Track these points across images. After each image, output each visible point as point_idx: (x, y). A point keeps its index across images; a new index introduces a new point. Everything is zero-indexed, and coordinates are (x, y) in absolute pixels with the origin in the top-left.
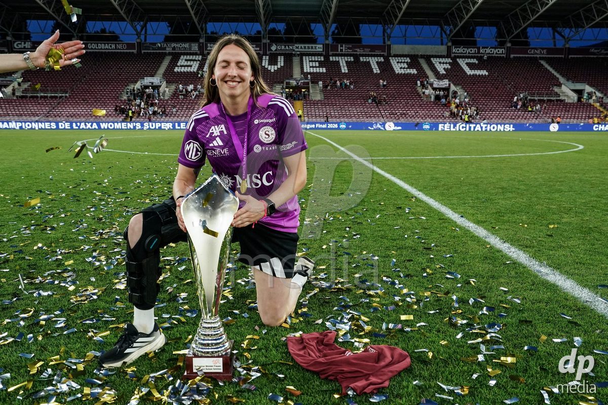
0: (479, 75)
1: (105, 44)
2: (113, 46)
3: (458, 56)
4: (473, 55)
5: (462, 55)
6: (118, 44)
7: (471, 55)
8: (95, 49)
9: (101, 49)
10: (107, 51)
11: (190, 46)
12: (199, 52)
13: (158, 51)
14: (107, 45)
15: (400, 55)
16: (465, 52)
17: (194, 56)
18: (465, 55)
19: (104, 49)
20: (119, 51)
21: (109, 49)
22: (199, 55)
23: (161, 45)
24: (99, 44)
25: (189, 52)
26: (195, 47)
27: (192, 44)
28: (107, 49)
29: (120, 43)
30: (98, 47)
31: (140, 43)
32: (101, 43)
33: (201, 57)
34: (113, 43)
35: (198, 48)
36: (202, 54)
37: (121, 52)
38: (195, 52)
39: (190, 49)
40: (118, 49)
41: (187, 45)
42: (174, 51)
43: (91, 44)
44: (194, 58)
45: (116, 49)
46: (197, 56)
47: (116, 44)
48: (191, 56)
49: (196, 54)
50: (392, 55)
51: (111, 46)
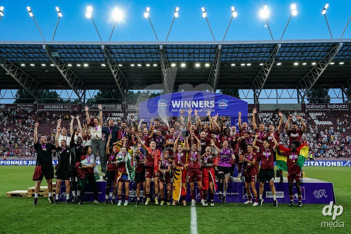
0: (325, 125)
1: (56, 105)
2: (62, 107)
3: (310, 111)
4: (322, 110)
5: (314, 110)
6: (66, 105)
7: (320, 110)
8: (49, 109)
9: (53, 109)
10: (57, 110)
11: (116, 106)
12: (121, 111)
13: (93, 110)
14: (57, 106)
15: (266, 111)
16: (316, 108)
17: (119, 114)
18: (316, 110)
19: (56, 109)
20: (66, 110)
21: (59, 109)
22: (121, 113)
23: (95, 106)
24: (52, 106)
25: (115, 110)
26: (119, 107)
27: (117, 105)
28: (57, 109)
29: (67, 105)
30: (51, 107)
31: (81, 104)
32: (54, 105)
33: (123, 114)
34: (62, 105)
35: (121, 108)
36: (124, 112)
37: (67, 111)
38: (119, 110)
39: (116, 108)
40: (65, 109)
41: (113, 106)
42: (104, 110)
43: (47, 105)
44: (118, 115)
45: (64, 109)
46: (121, 114)
47: (64, 106)
48: (116, 114)
49: (119, 112)
50: (260, 111)
51: (60, 107)
